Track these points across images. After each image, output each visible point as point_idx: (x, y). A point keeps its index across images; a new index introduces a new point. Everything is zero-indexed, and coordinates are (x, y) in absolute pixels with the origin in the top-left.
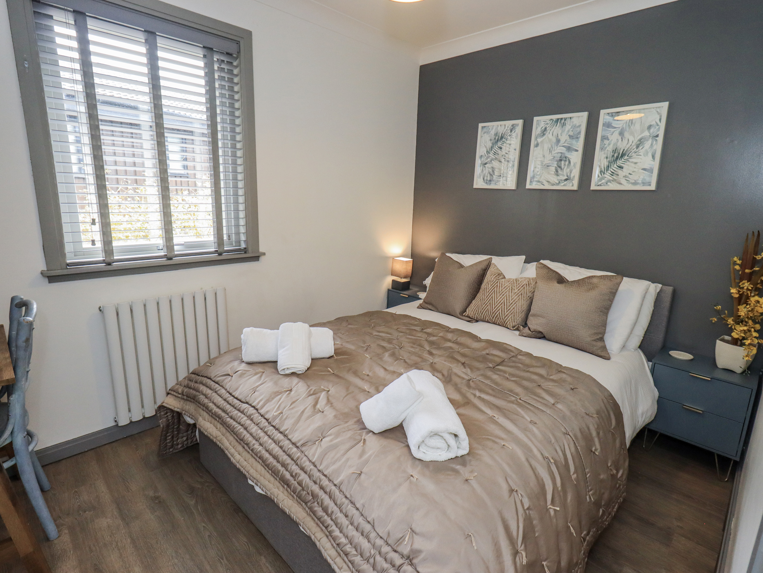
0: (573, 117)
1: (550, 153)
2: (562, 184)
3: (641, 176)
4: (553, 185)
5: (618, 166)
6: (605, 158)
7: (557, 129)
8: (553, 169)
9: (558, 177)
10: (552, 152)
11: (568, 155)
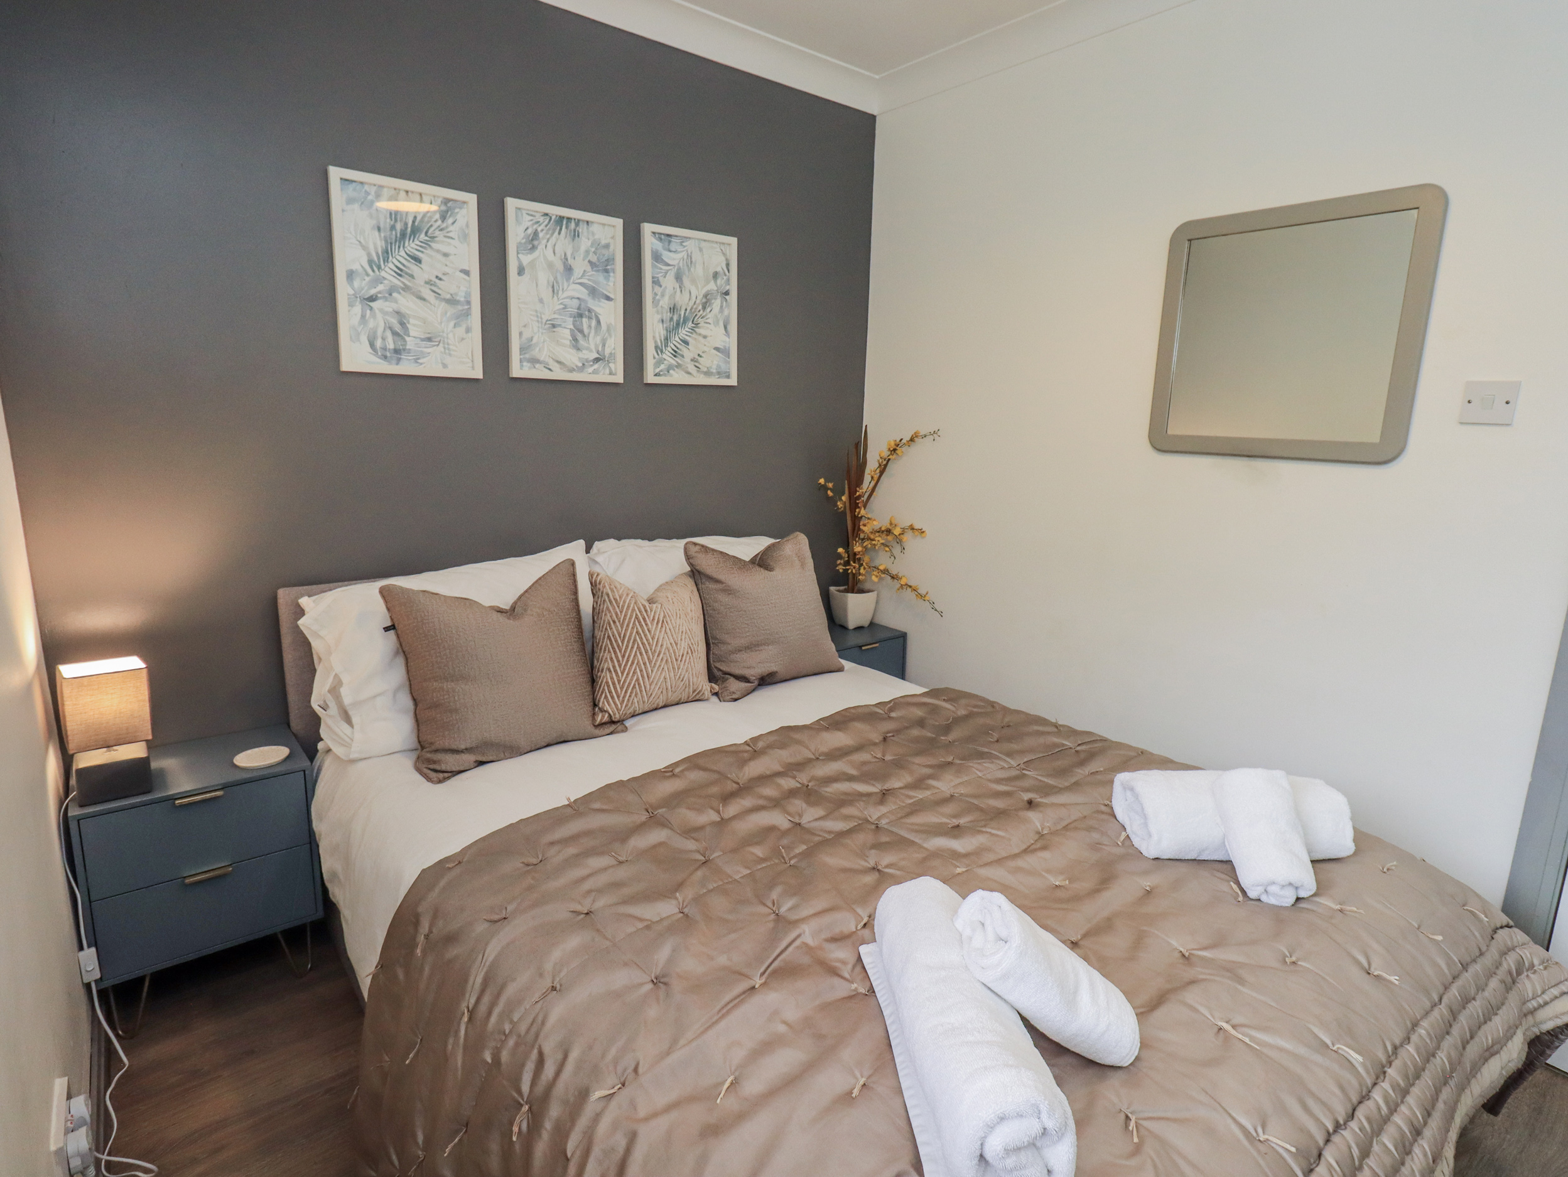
0: (592, 222)
1: (555, 296)
2: (591, 370)
3: (712, 361)
4: (571, 370)
5: (681, 340)
6: (659, 322)
7: (562, 242)
8: (566, 333)
9: (580, 353)
10: (558, 293)
11: (592, 304)
